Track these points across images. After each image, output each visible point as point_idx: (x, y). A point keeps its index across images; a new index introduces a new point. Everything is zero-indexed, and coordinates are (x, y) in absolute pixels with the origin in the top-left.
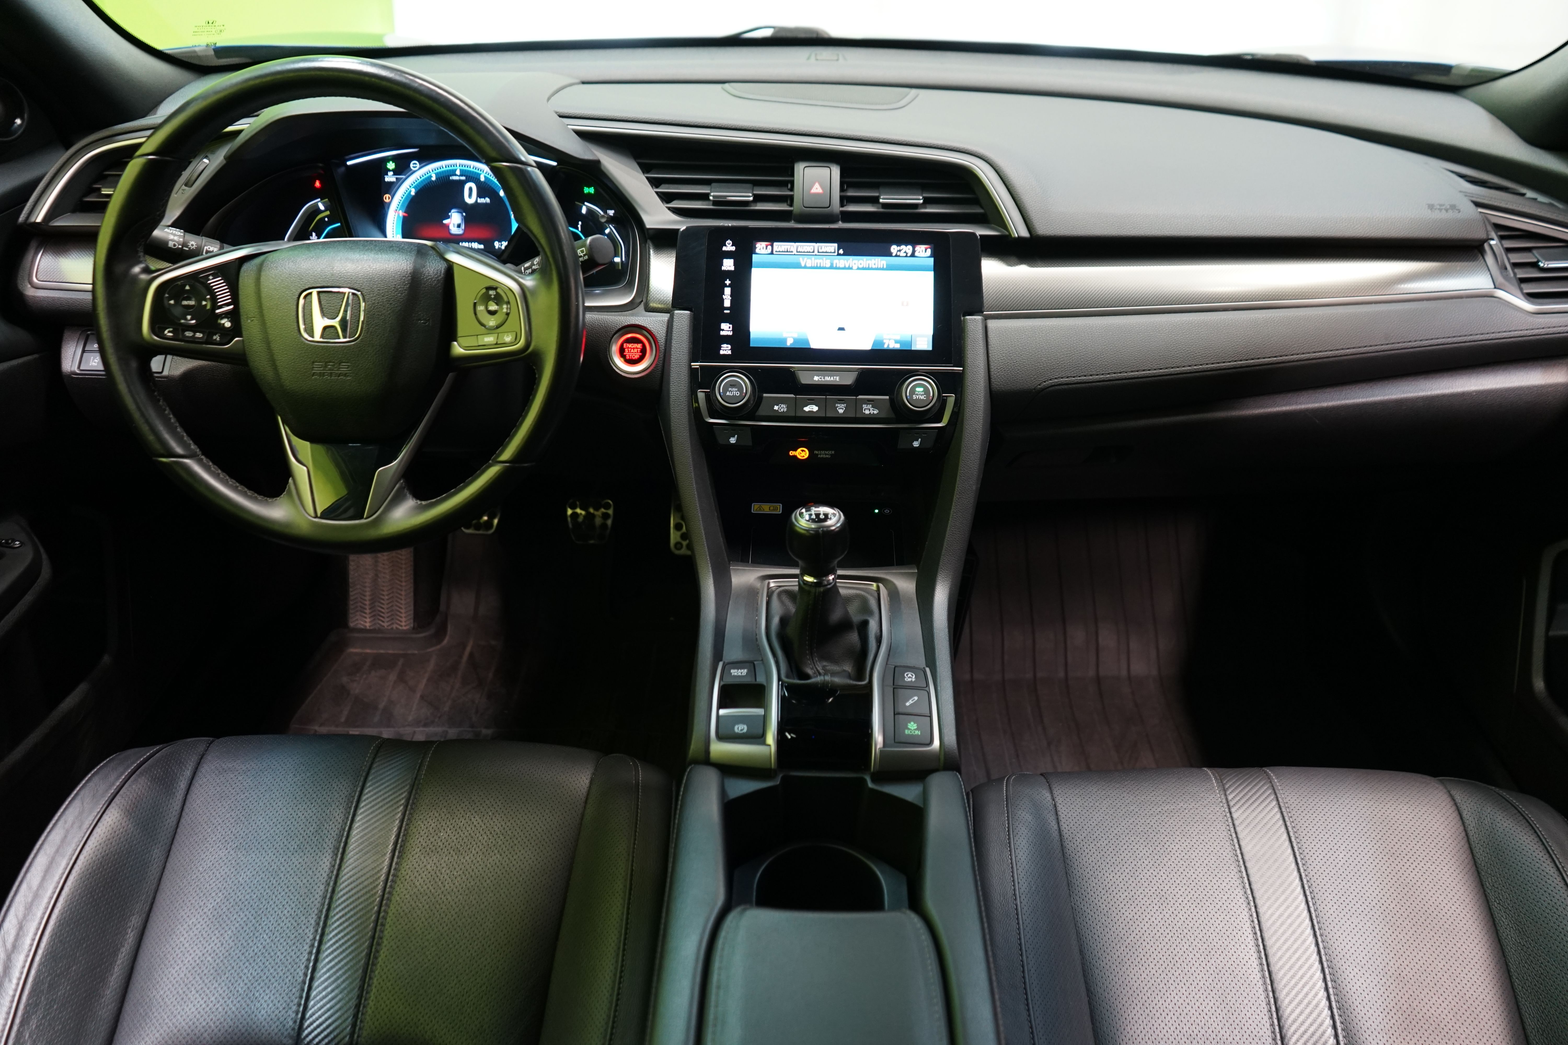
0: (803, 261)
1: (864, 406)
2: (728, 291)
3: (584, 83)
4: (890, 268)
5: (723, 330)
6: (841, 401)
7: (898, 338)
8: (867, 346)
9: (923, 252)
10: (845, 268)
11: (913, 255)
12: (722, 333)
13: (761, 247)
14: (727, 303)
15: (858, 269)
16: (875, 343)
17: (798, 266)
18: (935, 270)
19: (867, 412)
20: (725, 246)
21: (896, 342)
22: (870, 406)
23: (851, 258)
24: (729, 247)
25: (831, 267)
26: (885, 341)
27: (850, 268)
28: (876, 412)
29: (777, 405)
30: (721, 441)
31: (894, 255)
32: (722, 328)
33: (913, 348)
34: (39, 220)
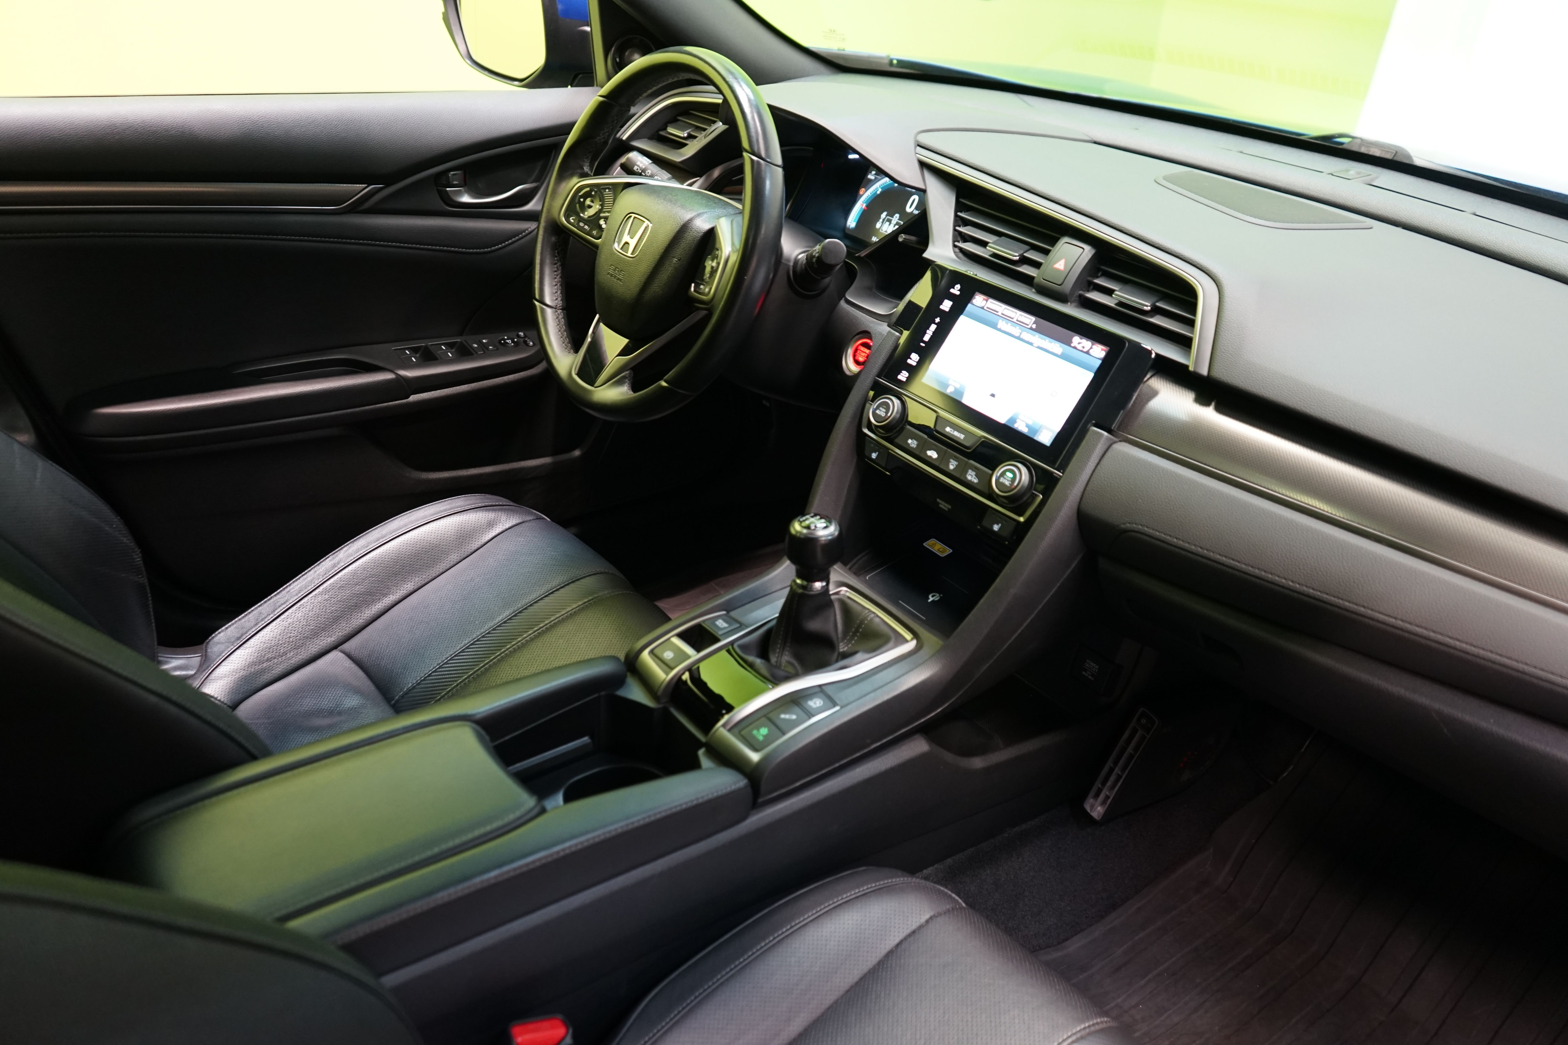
0: (1002, 324)
1: (970, 472)
2: (933, 327)
3: (1095, 143)
4: (1064, 357)
5: (911, 359)
6: (956, 459)
7: (1030, 423)
8: (1002, 419)
9: (1099, 352)
10: (1028, 342)
11: (1087, 353)
12: (909, 361)
13: (979, 300)
14: (927, 338)
15: (1039, 348)
16: (1009, 420)
17: (994, 326)
18: (1096, 374)
19: (969, 478)
20: (954, 288)
21: (1027, 426)
22: (973, 473)
23: (1037, 335)
24: (956, 290)
25: (1019, 338)
26: (1018, 420)
27: (1031, 344)
28: (976, 481)
29: (912, 439)
30: (867, 453)
31: (1073, 345)
32: (911, 356)
33: (1036, 438)
34: (624, 138)
